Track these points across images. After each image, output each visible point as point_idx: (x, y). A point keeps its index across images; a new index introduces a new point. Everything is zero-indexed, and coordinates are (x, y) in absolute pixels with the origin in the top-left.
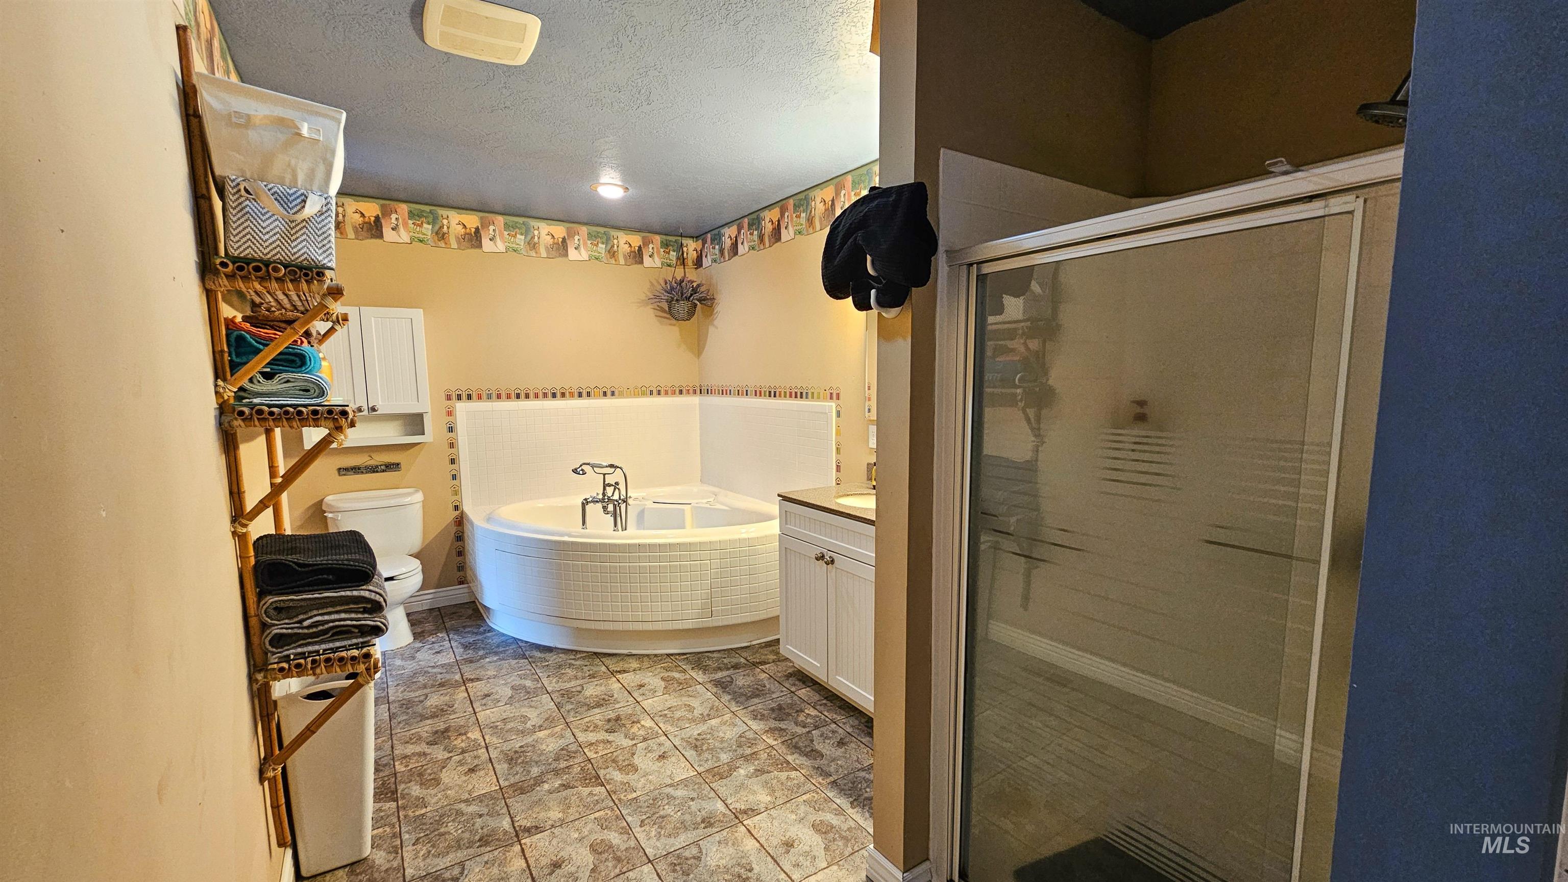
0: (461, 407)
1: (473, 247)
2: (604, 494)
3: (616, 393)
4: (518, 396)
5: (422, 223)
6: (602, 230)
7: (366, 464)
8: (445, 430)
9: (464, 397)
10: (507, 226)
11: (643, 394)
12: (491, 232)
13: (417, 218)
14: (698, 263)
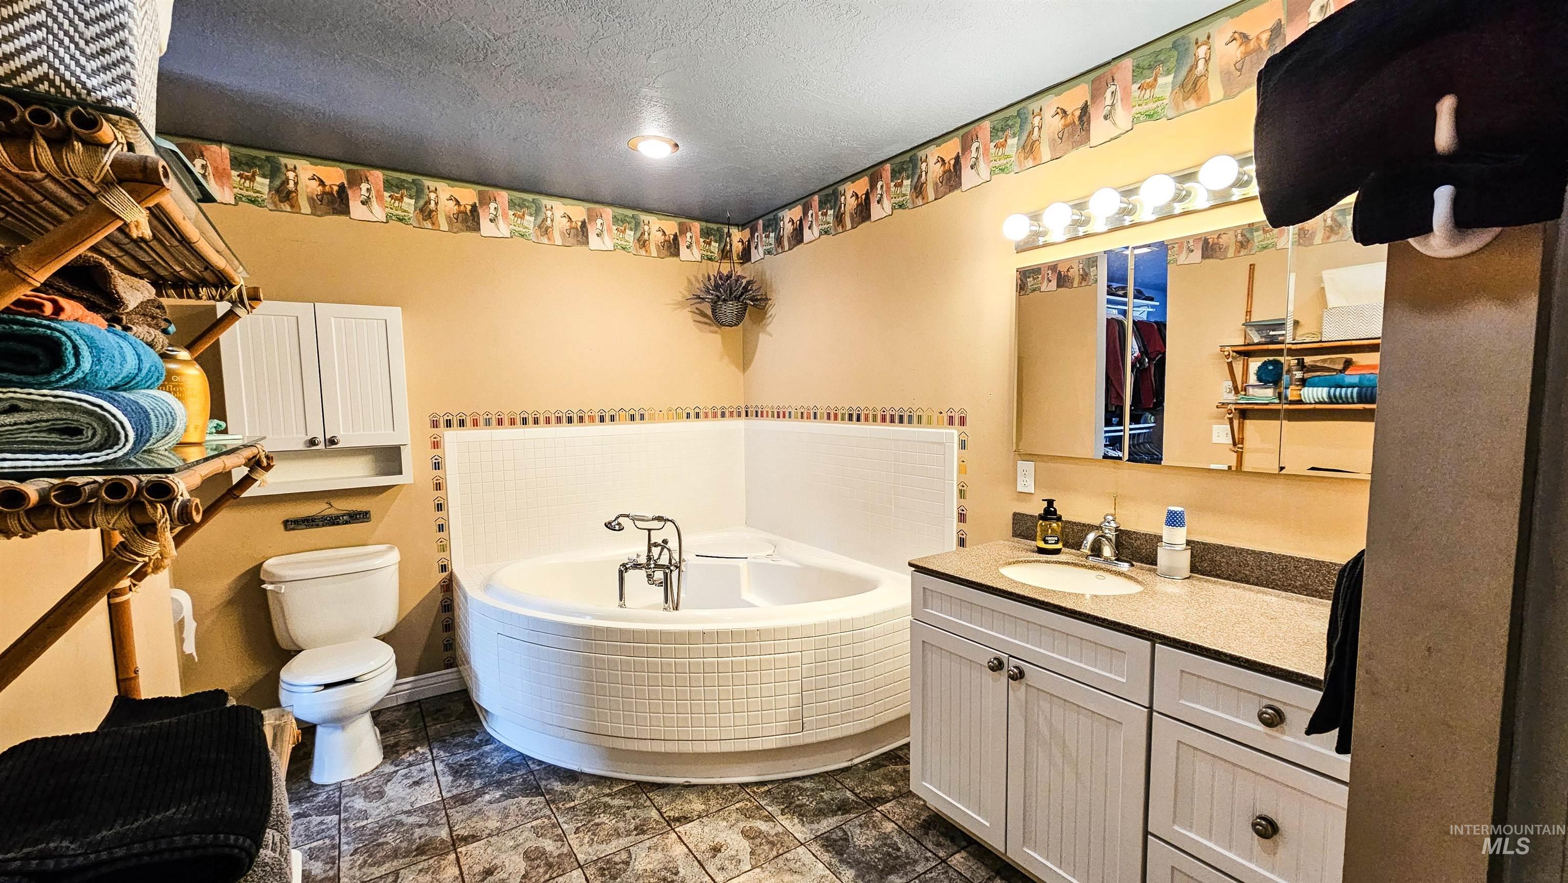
0: (451, 437)
1: (469, 229)
2: (649, 558)
3: (646, 416)
4: (524, 421)
5: (402, 197)
6: (630, 213)
7: (323, 513)
8: (430, 465)
9: (455, 422)
10: (512, 204)
11: (679, 417)
12: (492, 210)
13: (396, 189)
14: (745, 256)
